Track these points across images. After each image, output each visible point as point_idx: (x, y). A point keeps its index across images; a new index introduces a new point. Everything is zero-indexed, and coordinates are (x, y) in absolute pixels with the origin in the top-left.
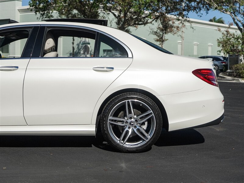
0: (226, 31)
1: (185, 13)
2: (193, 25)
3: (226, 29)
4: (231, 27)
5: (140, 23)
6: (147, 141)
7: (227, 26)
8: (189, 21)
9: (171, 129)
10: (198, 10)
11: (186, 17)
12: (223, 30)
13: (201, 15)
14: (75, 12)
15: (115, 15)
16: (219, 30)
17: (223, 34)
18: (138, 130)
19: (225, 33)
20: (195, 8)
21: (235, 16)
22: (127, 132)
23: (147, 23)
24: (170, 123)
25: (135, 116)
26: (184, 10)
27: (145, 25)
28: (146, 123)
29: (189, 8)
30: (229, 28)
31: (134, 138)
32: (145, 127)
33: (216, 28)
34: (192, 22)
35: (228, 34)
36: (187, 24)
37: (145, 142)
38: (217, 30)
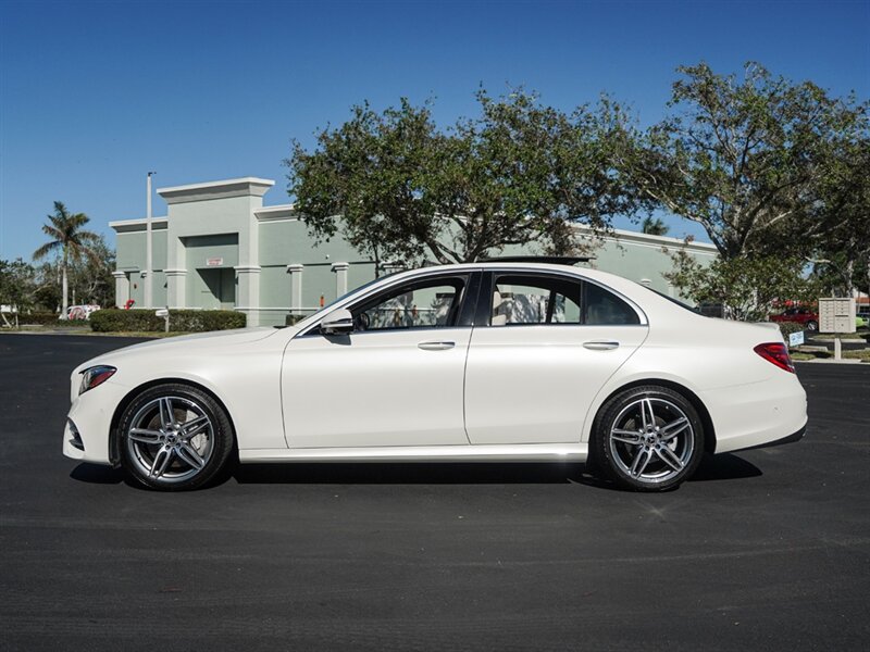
0: (680, 253)
1: (604, 218)
2: (623, 242)
3: (679, 249)
4: (690, 243)
5: (513, 240)
6: (680, 470)
7: (682, 241)
8: (612, 235)
9: (719, 449)
10: (630, 211)
11: (608, 226)
12: (673, 250)
13: (638, 220)
14: (380, 218)
15: (461, 224)
16: (666, 251)
17: (673, 258)
18: (663, 452)
19: (678, 256)
20: (625, 207)
21: (712, 224)
22: (645, 455)
23: (527, 239)
24: (718, 439)
25: (657, 428)
26: (603, 213)
27: (523, 244)
28: (675, 440)
29: (612, 208)
30: (686, 245)
31: (656, 466)
32: (673, 447)
33: (659, 247)
34: (619, 236)
35: (683, 259)
36: (609, 240)
37: (674, 474)
38: (659, 251)
